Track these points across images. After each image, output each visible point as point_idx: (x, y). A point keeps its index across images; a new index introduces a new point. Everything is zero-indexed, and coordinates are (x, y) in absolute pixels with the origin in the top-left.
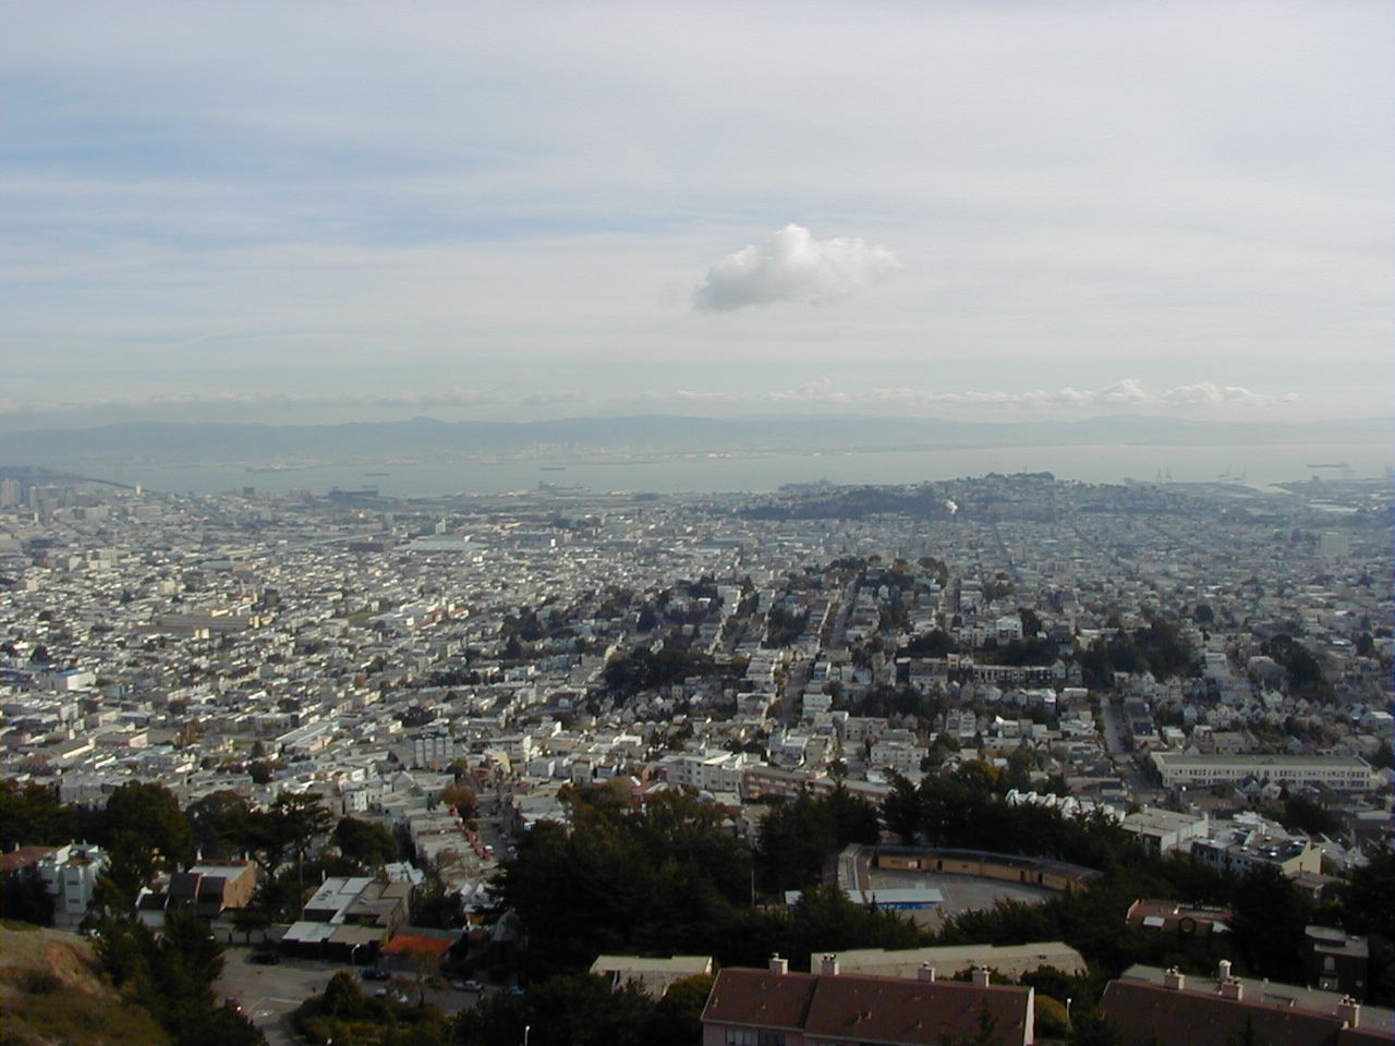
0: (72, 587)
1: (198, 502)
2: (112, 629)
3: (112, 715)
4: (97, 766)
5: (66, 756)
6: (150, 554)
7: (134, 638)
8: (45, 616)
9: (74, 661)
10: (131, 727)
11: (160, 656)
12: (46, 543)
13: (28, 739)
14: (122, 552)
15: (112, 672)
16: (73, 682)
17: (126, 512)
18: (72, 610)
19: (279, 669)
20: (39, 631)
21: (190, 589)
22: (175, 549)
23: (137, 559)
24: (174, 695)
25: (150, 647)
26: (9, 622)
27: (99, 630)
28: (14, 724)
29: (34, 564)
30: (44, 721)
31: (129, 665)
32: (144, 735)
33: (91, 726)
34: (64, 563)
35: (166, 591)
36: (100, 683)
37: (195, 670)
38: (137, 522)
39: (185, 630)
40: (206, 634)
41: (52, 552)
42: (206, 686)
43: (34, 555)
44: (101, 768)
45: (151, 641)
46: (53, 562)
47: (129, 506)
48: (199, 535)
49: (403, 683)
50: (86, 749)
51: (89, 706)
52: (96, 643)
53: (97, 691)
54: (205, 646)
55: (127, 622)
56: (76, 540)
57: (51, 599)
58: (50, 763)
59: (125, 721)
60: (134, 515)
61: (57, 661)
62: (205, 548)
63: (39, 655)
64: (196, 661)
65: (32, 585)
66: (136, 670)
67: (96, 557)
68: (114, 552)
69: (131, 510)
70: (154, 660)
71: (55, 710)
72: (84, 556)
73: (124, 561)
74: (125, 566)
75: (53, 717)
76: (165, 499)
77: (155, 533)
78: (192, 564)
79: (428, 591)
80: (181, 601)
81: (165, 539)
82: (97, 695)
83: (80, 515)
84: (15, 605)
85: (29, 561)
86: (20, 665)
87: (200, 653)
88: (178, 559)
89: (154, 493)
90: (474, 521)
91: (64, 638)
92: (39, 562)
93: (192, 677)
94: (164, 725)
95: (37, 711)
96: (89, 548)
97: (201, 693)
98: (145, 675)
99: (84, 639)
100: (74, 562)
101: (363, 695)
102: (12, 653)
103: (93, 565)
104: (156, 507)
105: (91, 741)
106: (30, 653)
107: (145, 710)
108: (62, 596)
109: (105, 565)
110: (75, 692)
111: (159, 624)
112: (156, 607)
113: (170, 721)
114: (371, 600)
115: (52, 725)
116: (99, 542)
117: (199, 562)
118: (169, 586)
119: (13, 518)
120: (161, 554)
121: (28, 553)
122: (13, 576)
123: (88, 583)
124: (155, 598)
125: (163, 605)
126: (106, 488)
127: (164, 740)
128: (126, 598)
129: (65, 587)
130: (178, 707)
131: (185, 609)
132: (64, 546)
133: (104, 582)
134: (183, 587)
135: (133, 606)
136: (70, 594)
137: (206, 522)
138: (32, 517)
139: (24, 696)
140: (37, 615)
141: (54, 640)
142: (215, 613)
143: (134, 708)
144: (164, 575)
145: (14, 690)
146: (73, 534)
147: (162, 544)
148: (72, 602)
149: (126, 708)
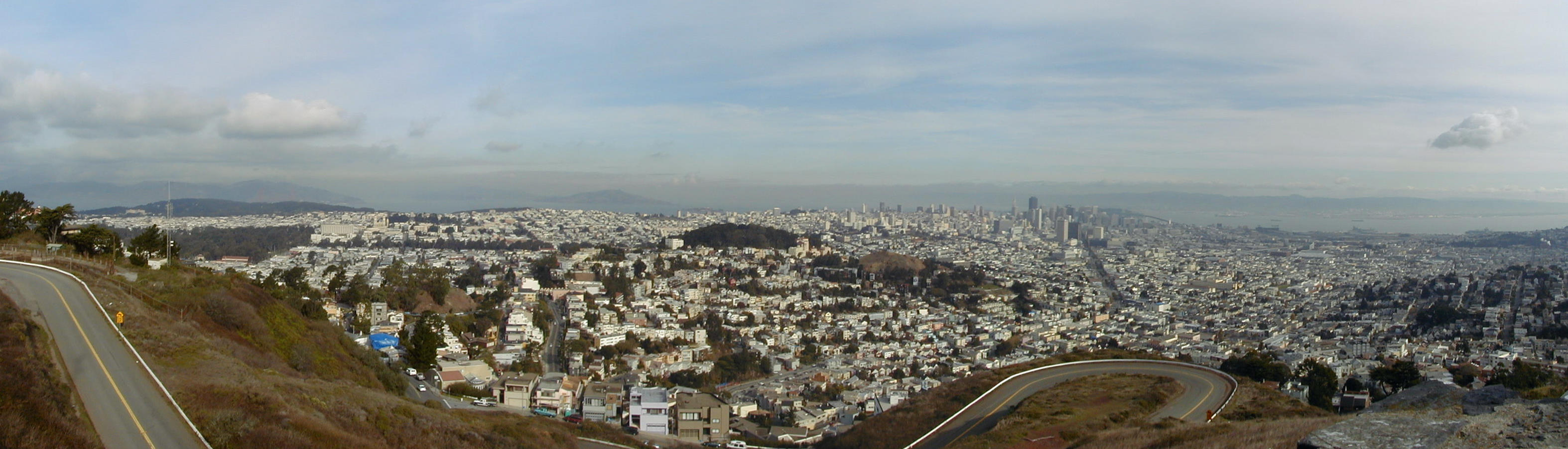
0: (1149, 264)
1: (1197, 229)
2: (1172, 285)
3: (1181, 325)
4: (1182, 348)
5: (1167, 341)
6: (1179, 252)
7: (1182, 290)
8: (1142, 277)
9: (1159, 298)
10: (1191, 331)
11: (1197, 299)
12: (1134, 244)
13: (1147, 333)
14: (1167, 250)
15: (1177, 304)
16: (1162, 308)
17: (1165, 232)
18: (1152, 275)
19: (1251, 309)
20: (1140, 283)
21: (1202, 269)
22: (1191, 250)
23: (1174, 254)
24: (1208, 318)
25: (1190, 294)
26: (1126, 278)
27: (1166, 285)
28: (1139, 325)
29: (1130, 253)
30: (1152, 325)
31: (1184, 302)
32: (1199, 336)
33: (1172, 329)
34: (1143, 253)
35: (1192, 269)
36: (1172, 310)
37: (1214, 307)
38: (1171, 236)
39: (1205, 288)
40: (1214, 291)
41: (1137, 248)
42: (1220, 315)
43: (1128, 249)
44: (1184, 349)
45: (1190, 292)
46: (1138, 253)
47: (1167, 229)
48: (1200, 244)
49: (1312, 318)
50: (1174, 339)
51: (1172, 320)
52: (1167, 291)
53: (1171, 313)
54: (1215, 296)
55: (1178, 282)
56: (1146, 243)
57: (1141, 269)
58: (1161, 344)
59: (1188, 328)
60: (1169, 233)
61: (1151, 298)
62: (1204, 250)
63: (1144, 295)
64: (1213, 303)
65: (1132, 262)
66: (1187, 305)
67: (1156, 251)
68: (1165, 250)
69: (1167, 231)
70: (1194, 301)
71: (1156, 320)
72: (1152, 251)
73: (1168, 254)
74: (1170, 257)
75: (1156, 323)
76: (1182, 227)
77: (1180, 242)
78: (1199, 258)
79: (1312, 276)
80: (1199, 274)
81: (1185, 245)
82: (1173, 315)
83: (1146, 232)
84: (1126, 270)
85: (1127, 251)
86: (1135, 298)
87: (1214, 299)
88: (1193, 255)
89: (1177, 224)
90: (1326, 244)
91: (1152, 287)
92: (1132, 251)
93: (1213, 310)
94: (1205, 331)
95: (1148, 320)
96: (1153, 247)
97: (1218, 318)
98: (1191, 307)
99: (1160, 288)
100: (1148, 253)
101: (1296, 323)
102: (1132, 292)
103: (1156, 255)
104: (1179, 231)
105: (1176, 336)
106: (1139, 293)
107: (1195, 324)
108: (1146, 268)
109: (1161, 255)
110: (1163, 313)
111: (1191, 284)
112: (1189, 277)
113: (1208, 330)
114: (1287, 279)
115: (1156, 327)
116: (1156, 245)
117: (1203, 257)
118: (1193, 267)
119: (1117, 231)
120: (1185, 252)
121: (1126, 247)
122: (1123, 257)
123: (1155, 263)
124: (1187, 272)
125: (1192, 275)
126: (1156, 220)
127: (1208, 338)
128: (1174, 272)
129: (1146, 264)
130: (1211, 323)
131: (1202, 278)
132: (1141, 245)
133: (1162, 263)
134: (1199, 268)
135: (1178, 274)
136: (1149, 268)
137: (1202, 239)
138: (1125, 231)
139: (1141, 312)
140: (1137, 276)
141: (1148, 288)
142: (1217, 281)
143: (1191, 323)
144: (1189, 262)
145: (1136, 309)
146: (1144, 241)
147: (1184, 247)
148: (1150, 271)
149: (1187, 322)
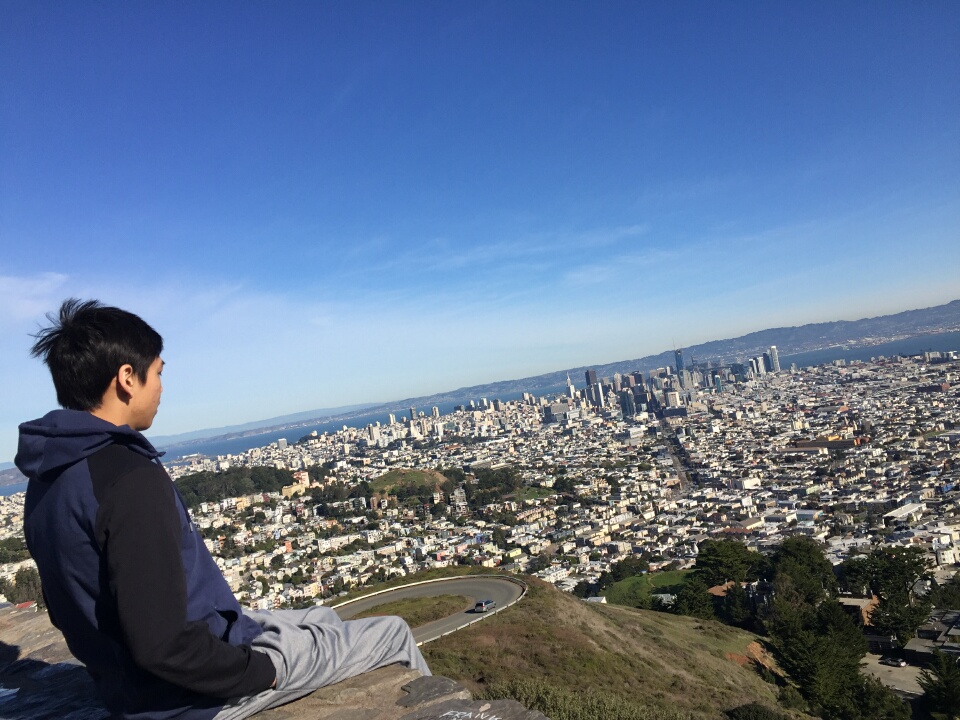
2: (766, 452)
3: (773, 503)
4: (768, 534)
5: (748, 527)
6: (783, 406)
7: (780, 456)
9: (746, 472)
10: (786, 509)
11: (799, 467)
15: (770, 477)
16: (747, 484)
17: (764, 383)
19: (878, 470)
24: (811, 490)
27: (759, 453)
28: (715, 510)
30: (733, 507)
31: (779, 472)
32: (794, 515)
33: (761, 509)
35: (797, 427)
36: (763, 484)
37: (822, 474)
40: (826, 451)
42: (831, 484)
44: (771, 535)
45: (791, 457)
50: (760, 523)
52: (758, 461)
53: (762, 488)
54: (827, 458)
55: (775, 447)
59: (782, 506)
61: (736, 472)
62: (818, 399)
65: (716, 430)
66: (785, 475)
71: (739, 501)
75: (738, 505)
78: (809, 410)
80: (808, 433)
84: (708, 441)
87: (824, 463)
88: (802, 408)
91: (738, 458)
93: (820, 478)
95: (727, 501)
97: (828, 488)
99: (751, 458)
100: (739, 414)
102: (710, 469)
104: (784, 379)
105: (762, 519)
107: (793, 499)
108: (735, 435)
110: (749, 490)
112: (792, 437)
114: (938, 423)
115: (738, 510)
117: (816, 408)
118: (798, 423)
119: (701, 393)
120: (790, 405)
121: (711, 412)
124: (790, 432)
128: (773, 433)
130: (814, 497)
131: (810, 437)
132: (731, 406)
133: (757, 424)
135: (778, 437)
136: (739, 433)
139: (720, 493)
142: (831, 439)
149: (781, 498)
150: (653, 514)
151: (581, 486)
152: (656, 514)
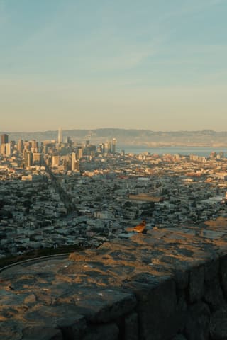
150: (53, 227)
151: (8, 206)
152: (55, 228)
